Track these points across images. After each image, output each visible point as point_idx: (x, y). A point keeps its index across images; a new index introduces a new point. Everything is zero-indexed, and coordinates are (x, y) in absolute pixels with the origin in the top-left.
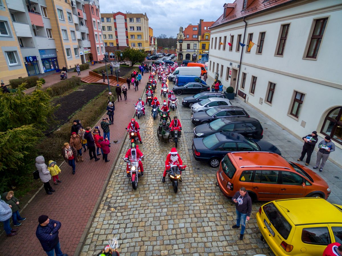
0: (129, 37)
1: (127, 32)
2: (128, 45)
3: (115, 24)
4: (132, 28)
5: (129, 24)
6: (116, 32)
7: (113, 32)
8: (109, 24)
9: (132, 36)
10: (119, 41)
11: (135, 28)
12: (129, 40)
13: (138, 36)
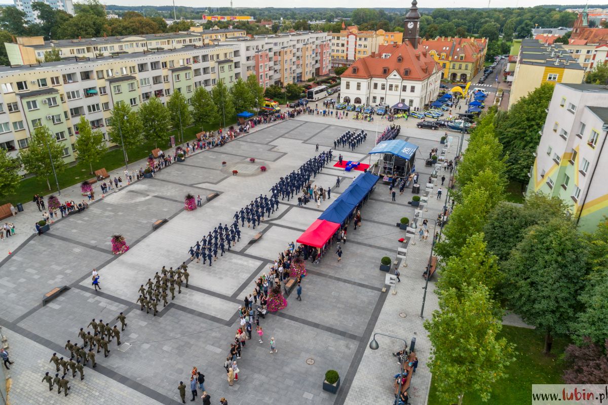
0: (357, 52)
1: (355, 49)
2: (355, 59)
3: (348, 41)
4: (360, 45)
5: (359, 42)
6: (347, 48)
7: (345, 48)
8: (343, 42)
9: (359, 52)
10: (349, 55)
11: (363, 46)
12: (357, 55)
13: (364, 52)
